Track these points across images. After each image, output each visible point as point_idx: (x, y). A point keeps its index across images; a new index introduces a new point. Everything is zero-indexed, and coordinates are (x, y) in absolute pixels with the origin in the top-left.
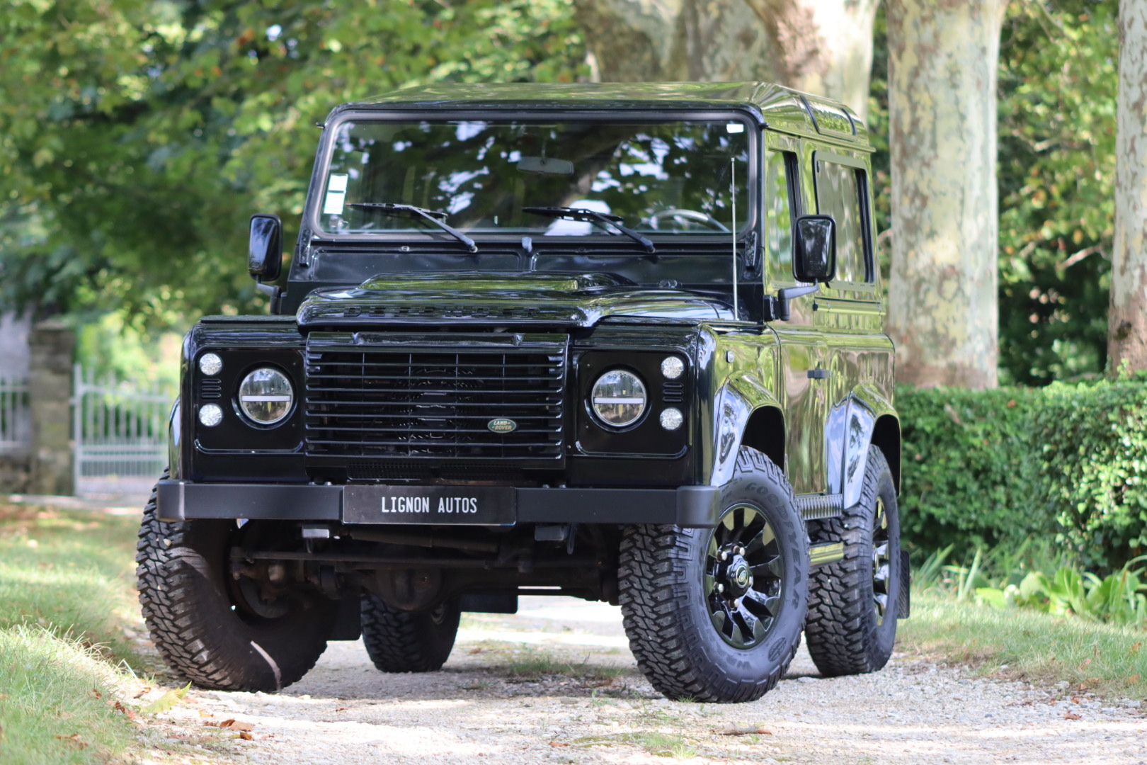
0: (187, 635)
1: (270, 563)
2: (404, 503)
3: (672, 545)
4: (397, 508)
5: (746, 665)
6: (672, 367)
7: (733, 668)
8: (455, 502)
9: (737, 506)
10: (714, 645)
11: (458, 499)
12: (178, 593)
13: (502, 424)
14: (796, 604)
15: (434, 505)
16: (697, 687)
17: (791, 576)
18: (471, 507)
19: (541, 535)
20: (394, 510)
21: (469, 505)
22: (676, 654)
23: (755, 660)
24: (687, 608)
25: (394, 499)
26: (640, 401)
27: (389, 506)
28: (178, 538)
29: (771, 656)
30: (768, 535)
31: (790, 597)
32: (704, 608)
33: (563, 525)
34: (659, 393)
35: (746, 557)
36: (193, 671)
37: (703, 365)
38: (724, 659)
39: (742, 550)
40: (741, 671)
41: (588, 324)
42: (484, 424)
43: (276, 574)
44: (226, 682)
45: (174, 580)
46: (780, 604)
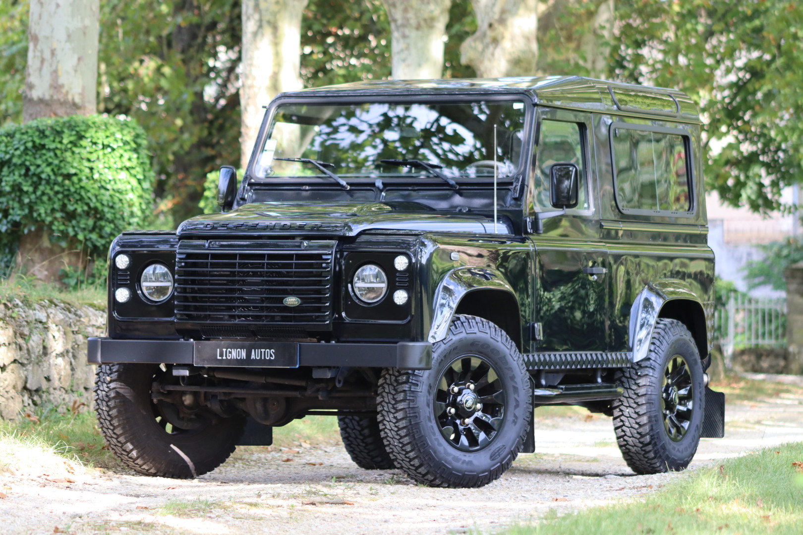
0: (122, 439)
1: (184, 393)
2: (230, 353)
3: (407, 382)
4: (226, 356)
5: (470, 463)
6: (401, 263)
7: (458, 465)
8: (261, 352)
9: (464, 356)
10: (441, 449)
11: (263, 350)
12: (114, 412)
13: (292, 301)
14: (515, 422)
15: (249, 354)
16: (430, 477)
17: (512, 404)
18: (271, 356)
19: (316, 374)
20: (224, 358)
21: (269, 354)
22: (412, 455)
23: (480, 460)
24: (418, 424)
25: (224, 350)
26: (384, 286)
27: (221, 355)
28: (115, 376)
29: (492, 457)
30: (492, 377)
31: (510, 418)
32: (433, 424)
33: (329, 368)
34: (394, 280)
35: (475, 391)
36: (131, 463)
37: (424, 261)
38: (450, 458)
39: (472, 386)
40: (465, 467)
41: (353, 234)
42: (281, 300)
43: (188, 400)
44: (153, 471)
45: (112, 403)
46: (502, 423)
